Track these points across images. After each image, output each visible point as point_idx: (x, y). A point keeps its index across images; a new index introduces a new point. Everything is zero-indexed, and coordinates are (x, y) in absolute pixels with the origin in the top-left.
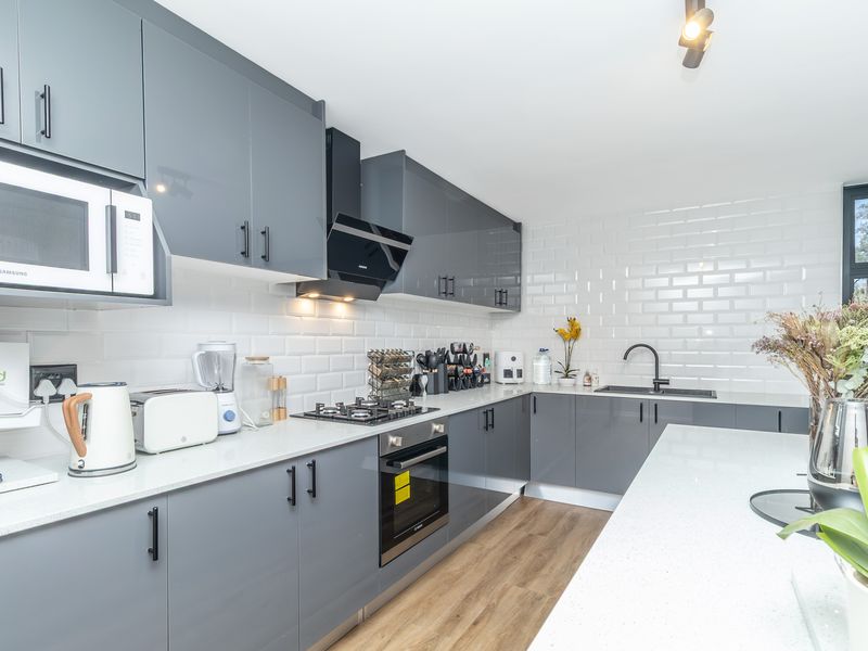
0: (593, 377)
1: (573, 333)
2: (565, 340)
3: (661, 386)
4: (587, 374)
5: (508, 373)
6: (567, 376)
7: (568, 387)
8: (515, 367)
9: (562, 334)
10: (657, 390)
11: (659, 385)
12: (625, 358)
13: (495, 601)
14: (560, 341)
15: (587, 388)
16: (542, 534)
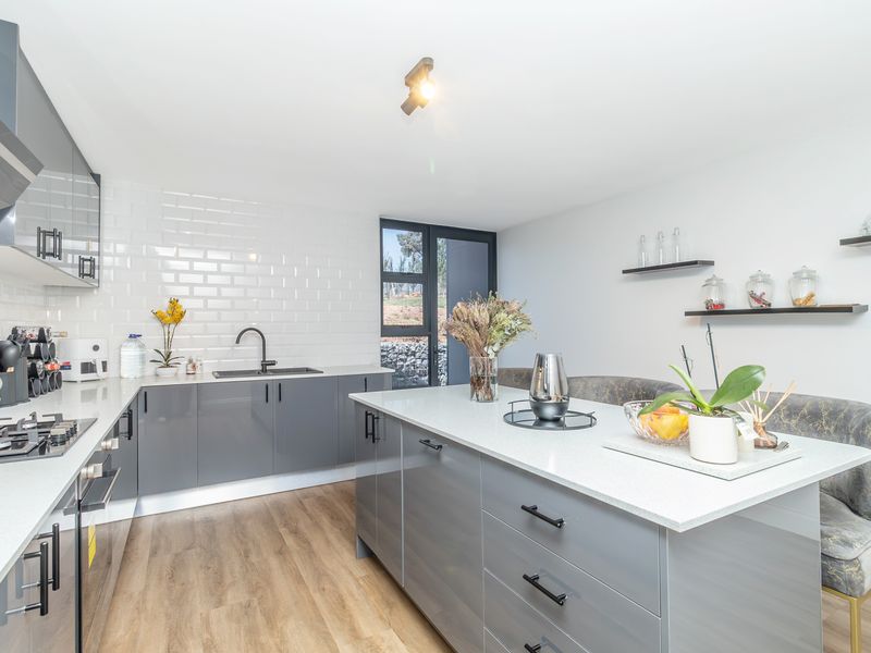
0: (198, 364)
1: (173, 315)
2: (164, 325)
3: (268, 368)
4: (190, 361)
5: (88, 368)
6: (168, 366)
7: (169, 378)
8: (97, 358)
9: (159, 317)
10: (264, 371)
11: (266, 366)
12: (238, 342)
13: (206, 636)
14: (158, 324)
15: (192, 376)
16: (189, 549)
